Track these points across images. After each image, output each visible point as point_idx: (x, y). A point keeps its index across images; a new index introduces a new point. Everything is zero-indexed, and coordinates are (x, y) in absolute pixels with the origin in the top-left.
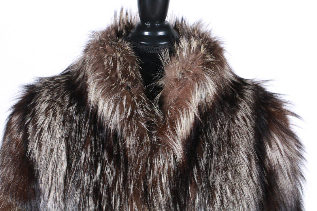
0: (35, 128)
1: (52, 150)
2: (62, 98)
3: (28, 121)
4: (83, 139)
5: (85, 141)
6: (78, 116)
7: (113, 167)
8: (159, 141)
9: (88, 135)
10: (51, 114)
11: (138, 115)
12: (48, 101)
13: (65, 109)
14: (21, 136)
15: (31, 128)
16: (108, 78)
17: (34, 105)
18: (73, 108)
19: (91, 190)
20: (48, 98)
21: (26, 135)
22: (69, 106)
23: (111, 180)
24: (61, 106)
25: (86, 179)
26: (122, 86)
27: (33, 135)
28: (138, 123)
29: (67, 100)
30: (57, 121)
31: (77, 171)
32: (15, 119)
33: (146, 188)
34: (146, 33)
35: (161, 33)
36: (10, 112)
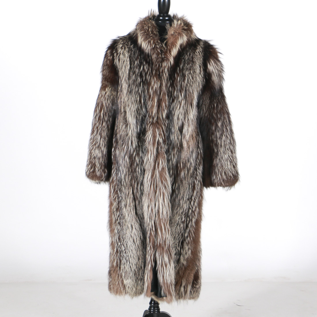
0: (117, 54)
1: (124, 61)
2: (128, 43)
3: (114, 52)
4: (136, 57)
5: (137, 57)
6: (134, 49)
7: (147, 66)
8: (164, 57)
9: (138, 55)
10: (124, 48)
11: (157, 47)
12: (122, 44)
13: (129, 46)
14: (111, 57)
15: (115, 54)
16: (146, 33)
17: (117, 46)
18: (132, 46)
19: (139, 74)
20: (122, 43)
21: (113, 57)
22: (130, 45)
23: (146, 70)
24: (127, 45)
25: (137, 70)
26: (151, 36)
27: (116, 57)
28: (157, 50)
29: (130, 43)
30: (126, 51)
31: (134, 68)
32: (109, 51)
33: (159, 73)
34: (161, 18)
35: (167, 18)
36: (106, 50)
